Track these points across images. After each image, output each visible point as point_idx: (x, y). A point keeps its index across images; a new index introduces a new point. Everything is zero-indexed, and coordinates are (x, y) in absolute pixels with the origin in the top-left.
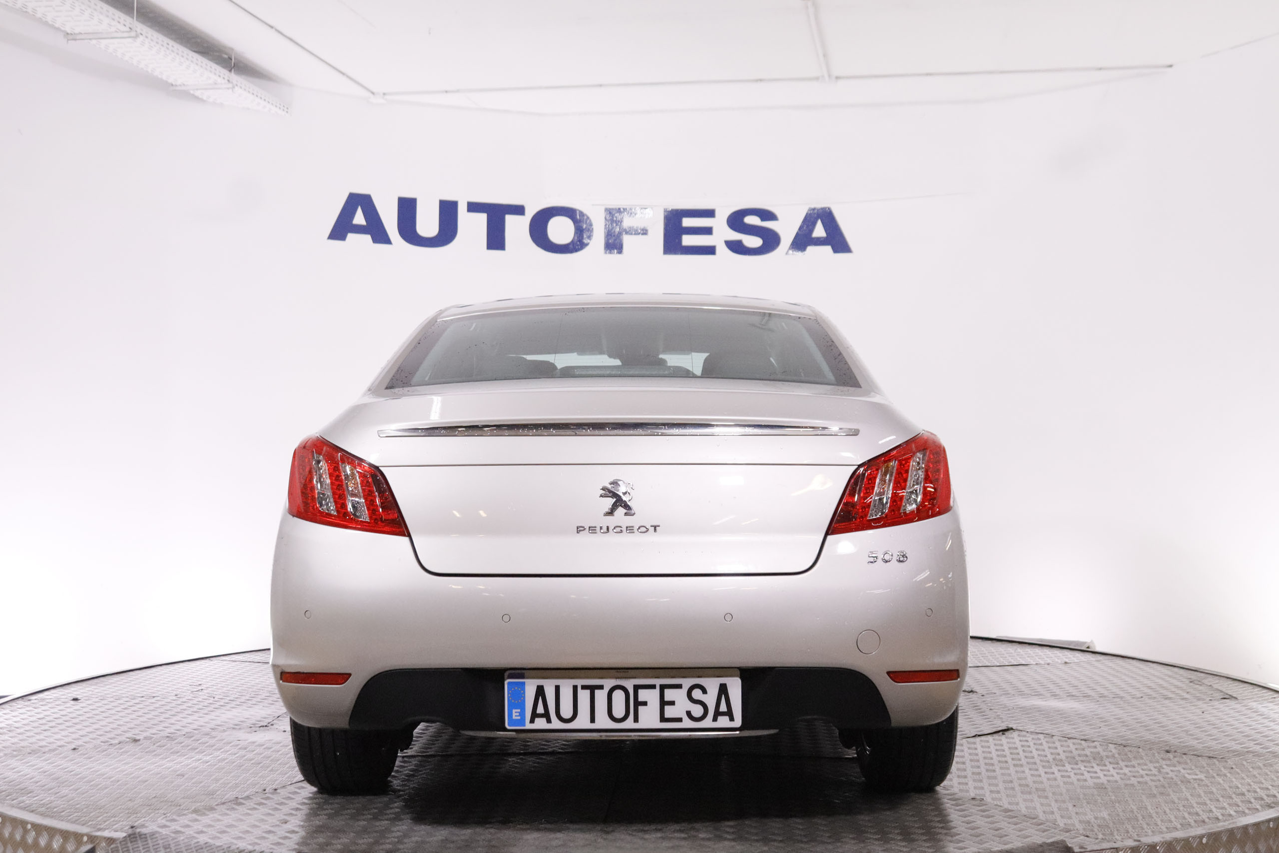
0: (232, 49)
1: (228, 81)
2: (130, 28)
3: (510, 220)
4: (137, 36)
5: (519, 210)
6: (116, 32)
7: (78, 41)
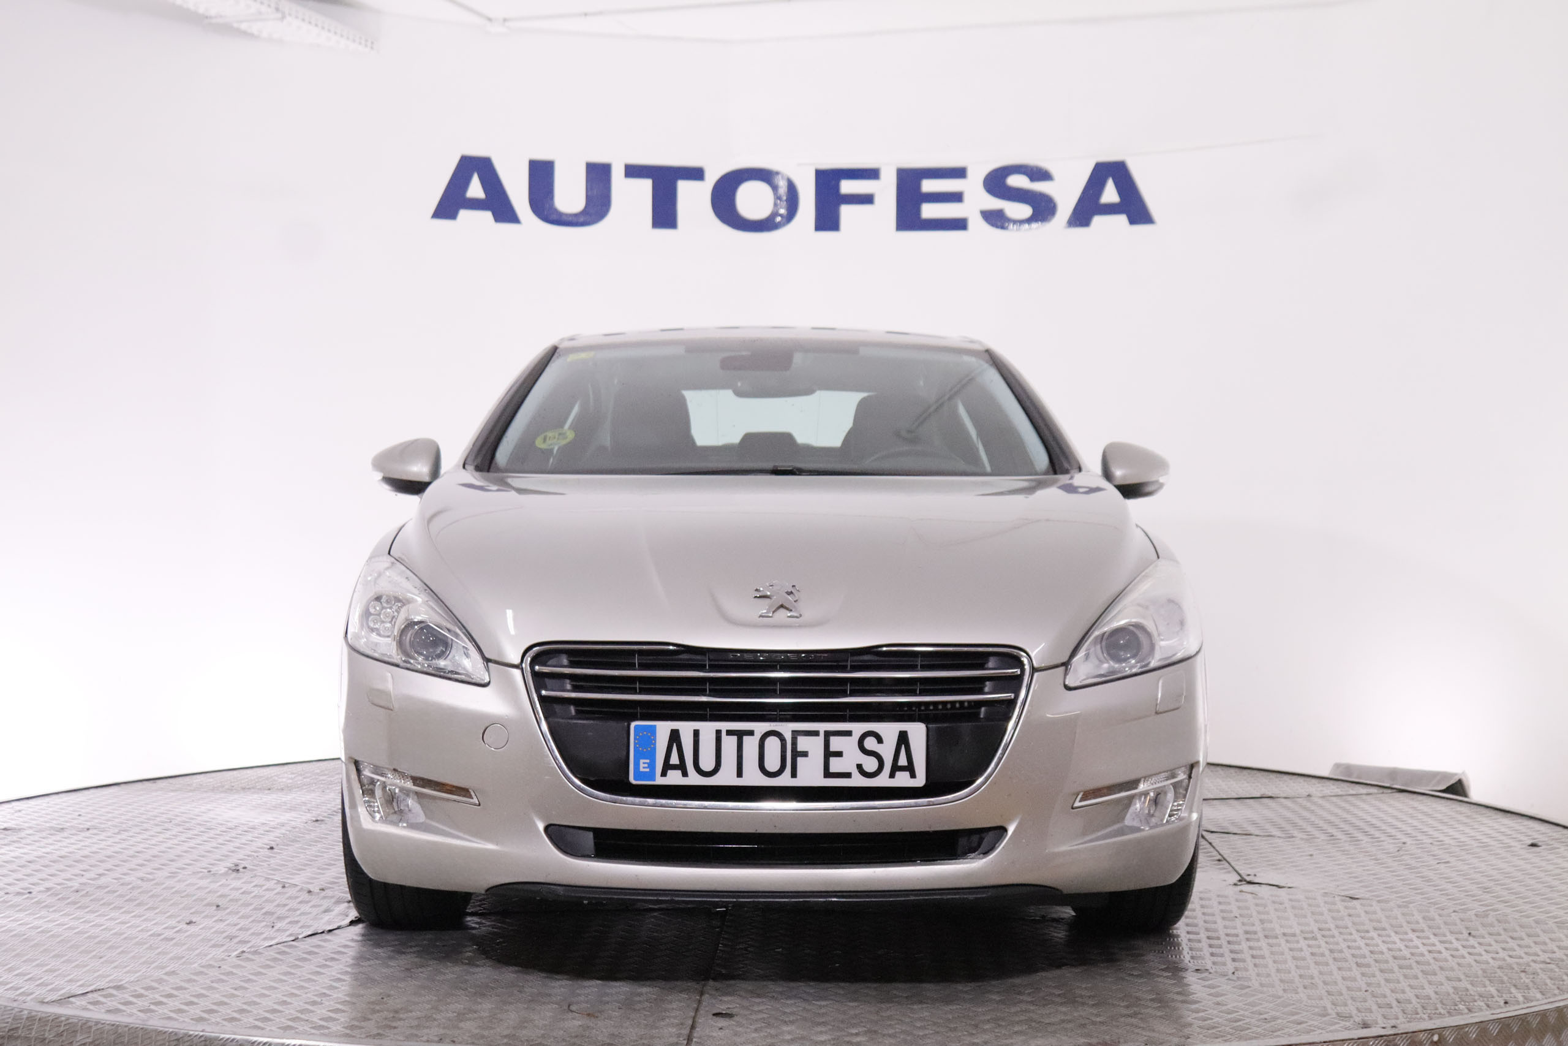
3: (684, 187)
5: (696, 174)
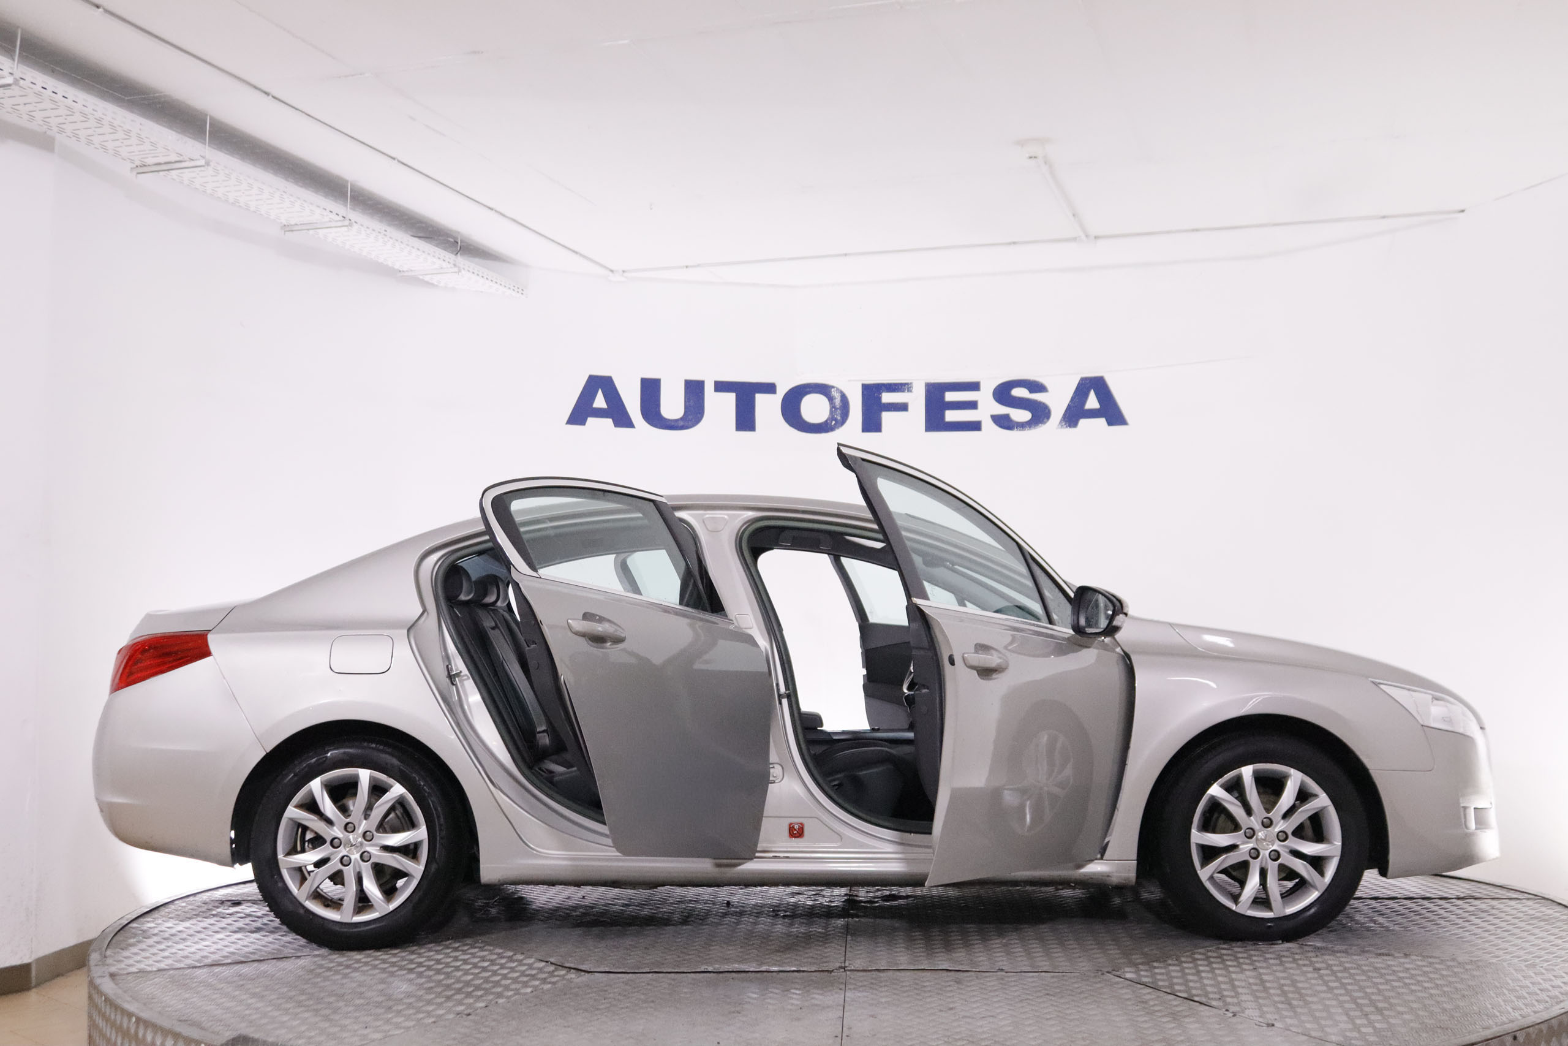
0: (459, 233)
1: (455, 265)
2: (344, 217)
4: (350, 225)
6: (330, 221)
7: (294, 232)
